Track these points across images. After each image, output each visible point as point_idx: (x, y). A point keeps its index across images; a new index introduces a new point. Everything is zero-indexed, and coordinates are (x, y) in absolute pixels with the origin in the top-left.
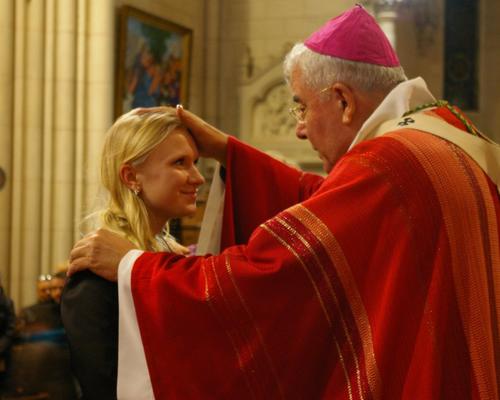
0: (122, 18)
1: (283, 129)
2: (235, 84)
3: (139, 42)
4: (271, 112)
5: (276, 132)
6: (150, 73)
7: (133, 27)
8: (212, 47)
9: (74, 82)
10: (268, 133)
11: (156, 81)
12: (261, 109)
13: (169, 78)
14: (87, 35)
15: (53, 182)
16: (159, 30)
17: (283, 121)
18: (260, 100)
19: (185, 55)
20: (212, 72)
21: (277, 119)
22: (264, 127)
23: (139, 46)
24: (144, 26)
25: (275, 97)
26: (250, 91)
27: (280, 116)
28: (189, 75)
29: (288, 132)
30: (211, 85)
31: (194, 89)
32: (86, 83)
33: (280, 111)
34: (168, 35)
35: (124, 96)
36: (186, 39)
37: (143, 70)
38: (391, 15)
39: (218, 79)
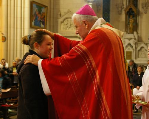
0: (32, 4)
1: (68, 28)
2: (57, 18)
3: (35, 9)
4: (65, 25)
5: (66, 29)
6: (38, 16)
7: (34, 6)
8: (52, 10)
9: (21, 18)
10: (64, 29)
12: (63, 24)
13: (42, 17)
14: (24, 7)
15: (17, 40)
16: (40, 6)
17: (68, 27)
18: (62, 22)
19: (46, 12)
21: (66, 26)
22: (63, 28)
23: (36, 10)
24: (37, 5)
25: (66, 21)
26: (60, 20)
27: (67, 25)
28: (47, 16)
29: (68, 29)
30: (52, 19)
31: (48, 20)
32: (24, 18)
33: (67, 24)
34: (42, 7)
35: (32, 21)
36: (46, 8)
38: (91, 3)
39: (53, 17)
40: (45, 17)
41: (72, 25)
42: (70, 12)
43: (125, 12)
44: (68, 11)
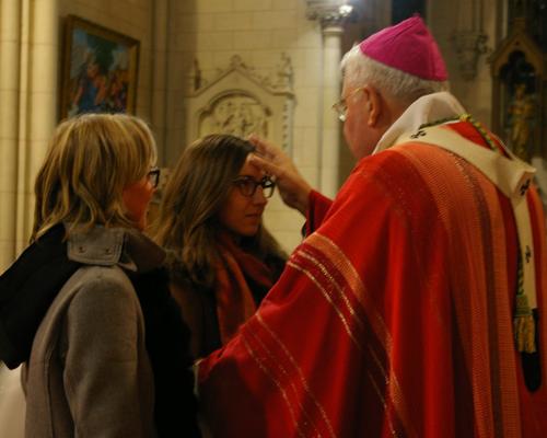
0: (67, 28)
2: (182, 96)
3: (84, 52)
4: (218, 124)
6: (96, 83)
7: (79, 37)
8: (160, 60)
9: (18, 91)
11: (102, 92)
12: (207, 120)
13: (115, 88)
14: (31, 44)
16: (106, 41)
18: (207, 113)
19: (132, 65)
20: (159, 84)
21: (224, 131)
23: (85, 56)
24: (90, 37)
25: (222, 109)
26: (198, 103)
28: (136, 86)
30: (158, 96)
32: (29, 93)
33: (227, 123)
34: (114, 46)
36: (134, 48)
37: (88, 81)
38: (337, 30)
39: (166, 90)
40: (126, 90)
41: (251, 124)
42: (242, 69)
43: (493, 69)
44: (232, 64)
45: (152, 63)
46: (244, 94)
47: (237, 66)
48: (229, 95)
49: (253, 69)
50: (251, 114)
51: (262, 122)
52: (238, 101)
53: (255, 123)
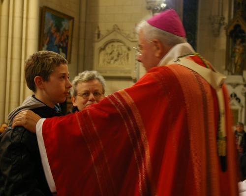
0: (43, 11)
1: (112, 61)
2: (92, 42)
3: (50, 22)
4: (107, 54)
5: (109, 63)
7: (48, 16)
8: (82, 26)
9: (21, 39)
10: (106, 63)
12: (103, 52)
13: (63, 38)
14: (27, 19)
15: (11, 81)
16: (60, 17)
17: (112, 58)
18: (102, 49)
19: (71, 27)
20: (82, 36)
21: (110, 57)
22: (104, 61)
24: (52, 15)
25: (109, 48)
26: (99, 45)
27: (111, 56)
28: (72, 37)
29: (114, 63)
30: (82, 41)
31: (74, 43)
32: (26, 39)
33: (111, 54)
34: (63, 20)
36: (71, 21)
37: (52, 35)
39: (85, 39)
41: (122, 54)
42: (118, 30)
43: (227, 32)
44: (114, 28)
45: (79, 28)
46: (119, 41)
47: (116, 29)
48: (112, 41)
49: (123, 30)
50: (121, 49)
51: (126, 54)
52: (116, 44)
53: (123, 54)
